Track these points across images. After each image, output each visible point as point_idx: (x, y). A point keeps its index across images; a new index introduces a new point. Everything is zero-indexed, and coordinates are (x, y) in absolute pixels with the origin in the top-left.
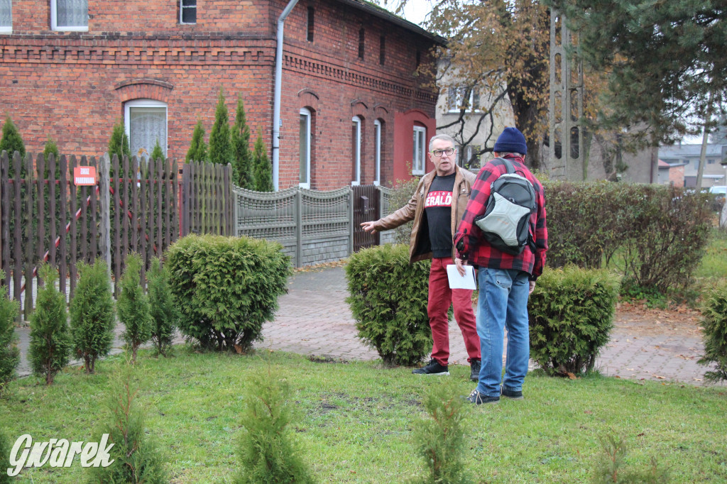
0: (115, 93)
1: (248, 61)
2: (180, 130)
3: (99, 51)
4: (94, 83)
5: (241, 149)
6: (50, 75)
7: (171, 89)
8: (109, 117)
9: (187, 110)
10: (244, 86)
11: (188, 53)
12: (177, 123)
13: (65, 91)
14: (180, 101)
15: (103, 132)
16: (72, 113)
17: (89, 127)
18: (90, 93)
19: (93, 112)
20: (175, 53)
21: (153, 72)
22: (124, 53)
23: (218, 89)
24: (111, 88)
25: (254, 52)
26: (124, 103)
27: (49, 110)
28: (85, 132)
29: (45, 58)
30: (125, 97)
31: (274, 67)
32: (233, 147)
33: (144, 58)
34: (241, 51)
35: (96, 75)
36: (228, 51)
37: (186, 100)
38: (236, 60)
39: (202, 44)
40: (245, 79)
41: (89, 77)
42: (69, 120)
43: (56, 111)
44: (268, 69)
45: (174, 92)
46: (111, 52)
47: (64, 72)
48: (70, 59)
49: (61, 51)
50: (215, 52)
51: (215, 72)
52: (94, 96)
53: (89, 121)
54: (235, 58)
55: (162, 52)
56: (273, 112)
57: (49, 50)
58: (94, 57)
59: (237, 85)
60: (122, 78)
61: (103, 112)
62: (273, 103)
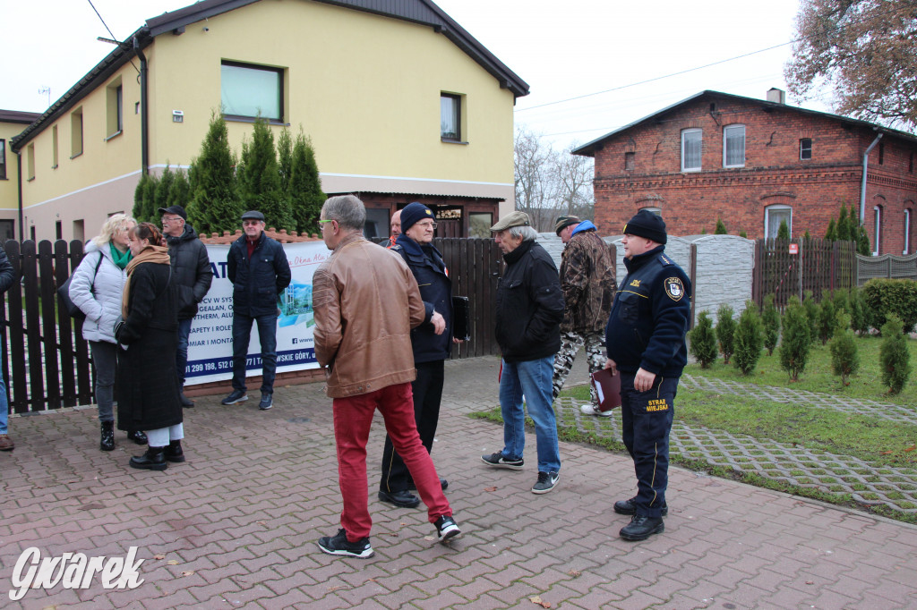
0: (760, 202)
1: (845, 179)
2: (800, 221)
3: (751, 178)
4: (747, 196)
5: (853, 231)
6: (722, 193)
7: (794, 197)
8: (756, 215)
9: (804, 210)
10: (842, 194)
11: (806, 176)
12: (798, 218)
13: (730, 202)
14: (800, 205)
15: (752, 224)
16: (733, 213)
17: (744, 221)
18: (745, 202)
19: (747, 213)
20: (797, 177)
21: (783, 188)
22: (766, 178)
23: (824, 196)
24: (758, 198)
25: (849, 174)
26: (765, 207)
27: (721, 213)
28: (742, 225)
29: (719, 184)
30: (766, 203)
31: (861, 182)
32: (850, 231)
33: (778, 180)
34: (840, 173)
35: (749, 192)
36: (831, 174)
37: (804, 204)
38: (837, 179)
39: (814, 171)
40: (842, 190)
41: (745, 193)
42: (733, 218)
43: (725, 213)
44: (858, 183)
45: (796, 199)
46: (758, 178)
47: (730, 191)
48: (734, 183)
49: (729, 179)
50: (823, 175)
51: (822, 187)
52: (748, 203)
53: (744, 218)
54: (837, 178)
55: (789, 177)
56: (860, 209)
57: (722, 179)
58: (748, 181)
59: (838, 194)
60: (764, 192)
61: (752, 213)
62: (860, 204)
